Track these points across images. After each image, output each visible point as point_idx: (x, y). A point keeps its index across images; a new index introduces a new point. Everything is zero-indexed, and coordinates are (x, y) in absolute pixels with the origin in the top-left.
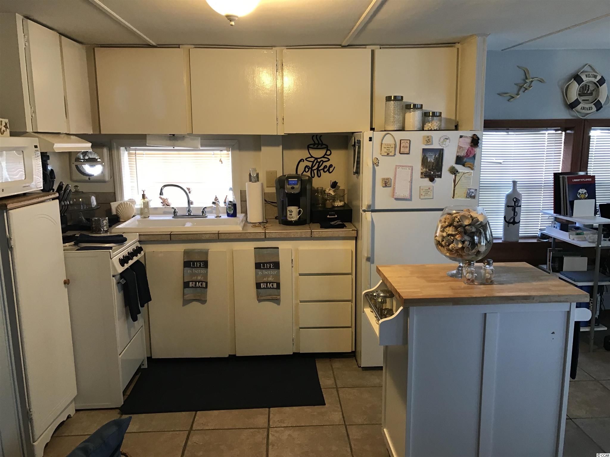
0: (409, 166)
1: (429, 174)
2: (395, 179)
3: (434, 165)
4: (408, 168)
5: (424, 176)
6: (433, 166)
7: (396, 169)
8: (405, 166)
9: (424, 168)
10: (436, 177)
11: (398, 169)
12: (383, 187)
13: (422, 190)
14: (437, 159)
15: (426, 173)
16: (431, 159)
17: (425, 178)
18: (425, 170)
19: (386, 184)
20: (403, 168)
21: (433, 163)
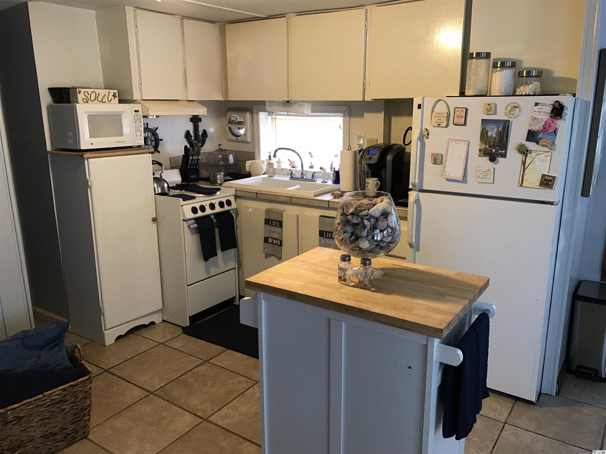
0: (464, 141)
1: (490, 152)
2: (447, 155)
3: (496, 141)
4: (463, 143)
5: (484, 154)
6: (494, 142)
7: (448, 143)
8: (460, 140)
9: (483, 144)
10: (498, 156)
11: (450, 144)
12: (433, 164)
13: (480, 171)
14: (500, 133)
15: (486, 151)
16: (493, 132)
17: (485, 156)
18: (484, 146)
19: (435, 160)
20: (457, 142)
21: (495, 137)
